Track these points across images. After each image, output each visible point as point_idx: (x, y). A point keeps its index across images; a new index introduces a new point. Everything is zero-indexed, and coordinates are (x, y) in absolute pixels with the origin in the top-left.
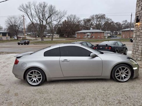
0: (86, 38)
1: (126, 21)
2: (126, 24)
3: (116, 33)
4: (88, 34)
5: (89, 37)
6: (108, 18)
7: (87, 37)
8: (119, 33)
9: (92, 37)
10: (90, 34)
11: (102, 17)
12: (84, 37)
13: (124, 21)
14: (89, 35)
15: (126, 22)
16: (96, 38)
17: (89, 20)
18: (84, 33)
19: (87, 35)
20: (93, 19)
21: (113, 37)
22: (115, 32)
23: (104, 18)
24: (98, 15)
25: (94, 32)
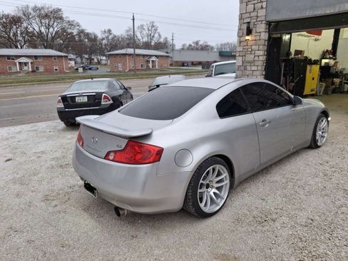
0: (17, 72)
1: (109, 31)
2: (110, 37)
3: (91, 60)
4: (23, 60)
5: (25, 68)
6: (71, 19)
7: (21, 69)
8: (96, 60)
9: (37, 68)
10: (29, 61)
11: (55, 15)
12: (10, 69)
13: (105, 31)
14: (26, 64)
15: (111, 34)
16: (48, 71)
17: (15, 21)
18: (9, 57)
19: (20, 63)
20: (29, 19)
21: (90, 69)
22: (87, 56)
23: (61, 18)
24: (43, 8)
25: (40, 56)
